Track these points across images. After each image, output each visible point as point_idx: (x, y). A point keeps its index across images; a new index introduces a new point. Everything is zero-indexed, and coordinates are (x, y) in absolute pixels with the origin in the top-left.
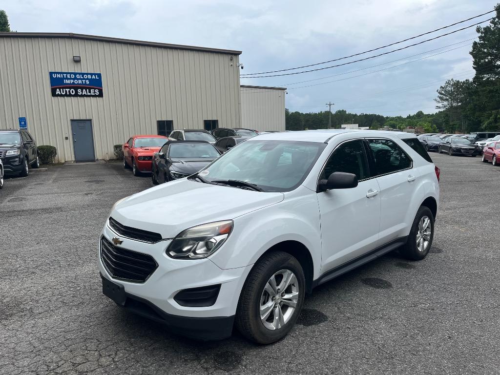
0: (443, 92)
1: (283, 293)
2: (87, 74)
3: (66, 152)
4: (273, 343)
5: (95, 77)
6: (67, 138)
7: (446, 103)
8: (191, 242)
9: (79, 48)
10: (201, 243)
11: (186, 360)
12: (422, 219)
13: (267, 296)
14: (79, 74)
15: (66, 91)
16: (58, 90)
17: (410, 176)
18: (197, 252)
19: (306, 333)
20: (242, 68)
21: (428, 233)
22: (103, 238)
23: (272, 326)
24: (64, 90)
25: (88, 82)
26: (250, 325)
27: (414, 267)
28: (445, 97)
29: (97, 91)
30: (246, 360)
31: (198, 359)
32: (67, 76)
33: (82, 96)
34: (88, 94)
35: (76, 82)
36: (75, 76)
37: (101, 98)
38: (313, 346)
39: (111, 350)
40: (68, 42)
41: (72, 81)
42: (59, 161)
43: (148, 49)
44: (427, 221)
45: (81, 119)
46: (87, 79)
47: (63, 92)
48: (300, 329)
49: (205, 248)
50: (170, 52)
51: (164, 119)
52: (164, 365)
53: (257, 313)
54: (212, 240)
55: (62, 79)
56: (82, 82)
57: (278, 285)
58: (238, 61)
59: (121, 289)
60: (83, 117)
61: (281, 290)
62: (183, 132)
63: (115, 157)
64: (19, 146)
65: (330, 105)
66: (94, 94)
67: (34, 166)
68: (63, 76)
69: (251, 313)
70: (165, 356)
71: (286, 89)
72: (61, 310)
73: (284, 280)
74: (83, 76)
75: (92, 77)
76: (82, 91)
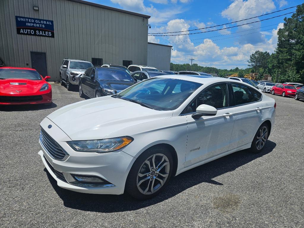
0: (253, 57)
2: (44, 20)
5: (49, 23)
6: (27, 64)
9: (37, 1)
14: (38, 20)
15: (28, 31)
16: (22, 30)
20: (150, 27)
24: (26, 30)
25: (44, 26)
28: (253, 60)
29: (50, 33)
32: (28, 20)
33: (39, 35)
34: (44, 34)
35: (35, 25)
36: (35, 21)
37: (53, 39)
41: (32, 24)
43: (88, 7)
45: (38, 52)
46: (43, 24)
47: (26, 32)
51: (97, 57)
55: (25, 22)
56: (40, 26)
58: (147, 22)
60: (39, 50)
65: (192, 60)
66: (48, 35)
68: (26, 20)
71: (172, 47)
74: (40, 22)
75: (47, 23)
76: (39, 32)
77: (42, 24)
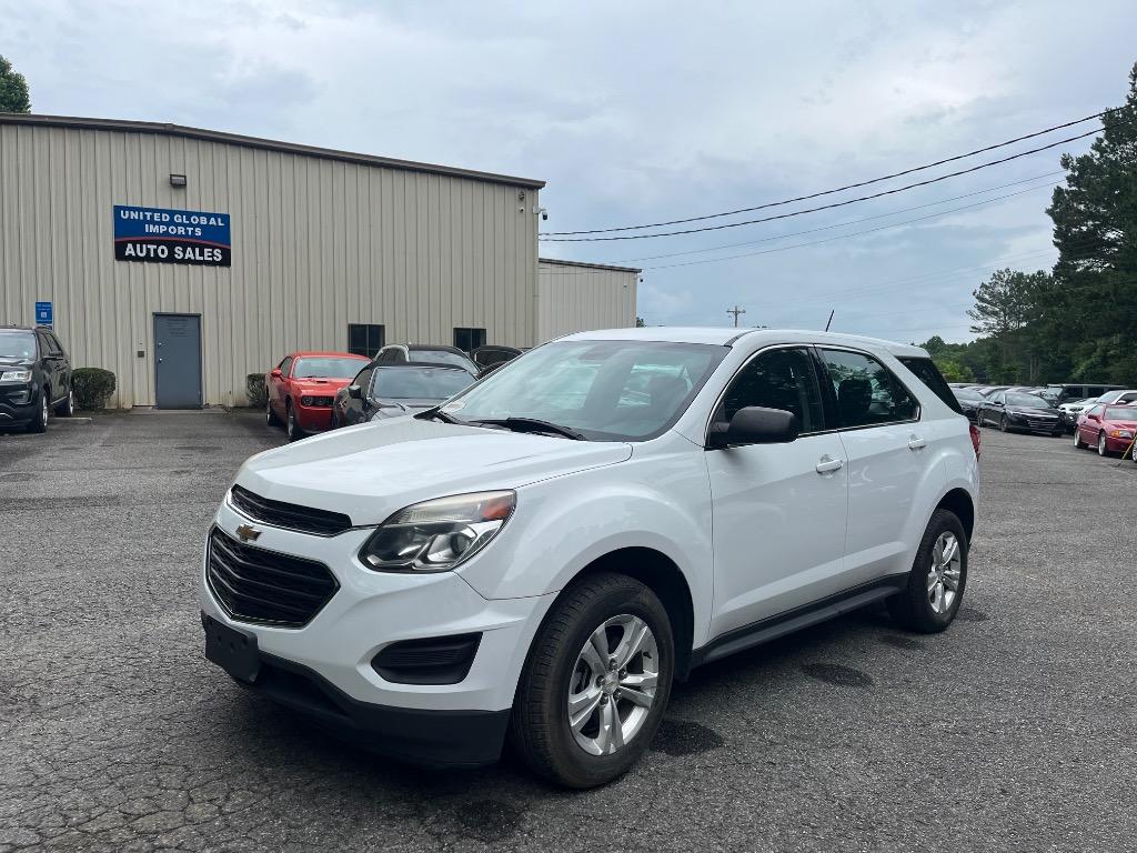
0: (987, 297)
1: (623, 670)
2: (199, 215)
3: (136, 385)
4: (596, 787)
5: (217, 221)
6: (141, 354)
7: (992, 321)
8: (418, 538)
9: (184, 158)
10: (441, 538)
11: (390, 817)
12: (941, 537)
13: (586, 674)
14: (181, 213)
15: (148, 250)
16: (130, 246)
17: (913, 437)
18: (431, 557)
19: (673, 771)
20: (545, 217)
21: (955, 572)
22: (216, 531)
23: (596, 747)
24: (144, 246)
25: (198, 232)
26: (544, 736)
27: (922, 647)
28: (990, 308)
29: (217, 252)
30: (530, 819)
31: (420, 814)
32: (152, 217)
33: (182, 261)
34: (198, 258)
35: (172, 230)
36: (172, 218)
37: (225, 269)
38: (689, 798)
39: (214, 790)
40: (160, 143)
41: (163, 229)
42: (118, 404)
43: (339, 167)
44: (952, 545)
45: (178, 311)
46: (199, 225)
47: (141, 252)
48: (659, 762)
49: (448, 551)
50: (386, 176)
51: (365, 321)
52: (338, 824)
53: (562, 710)
54: (467, 532)
55: (141, 224)
56: (186, 231)
57: (611, 651)
58: (535, 202)
59: (249, 642)
60: (181, 309)
61: (619, 662)
62: (406, 349)
63: (248, 403)
64: (31, 363)
65: (736, 313)
66: (211, 259)
67: (60, 410)
68: (145, 216)
69: (547, 706)
70: (342, 805)
71: (640, 271)
72: (104, 704)
73: (626, 638)
74: (188, 219)
75: (208, 221)
76: (184, 252)
77: (194, 226)
